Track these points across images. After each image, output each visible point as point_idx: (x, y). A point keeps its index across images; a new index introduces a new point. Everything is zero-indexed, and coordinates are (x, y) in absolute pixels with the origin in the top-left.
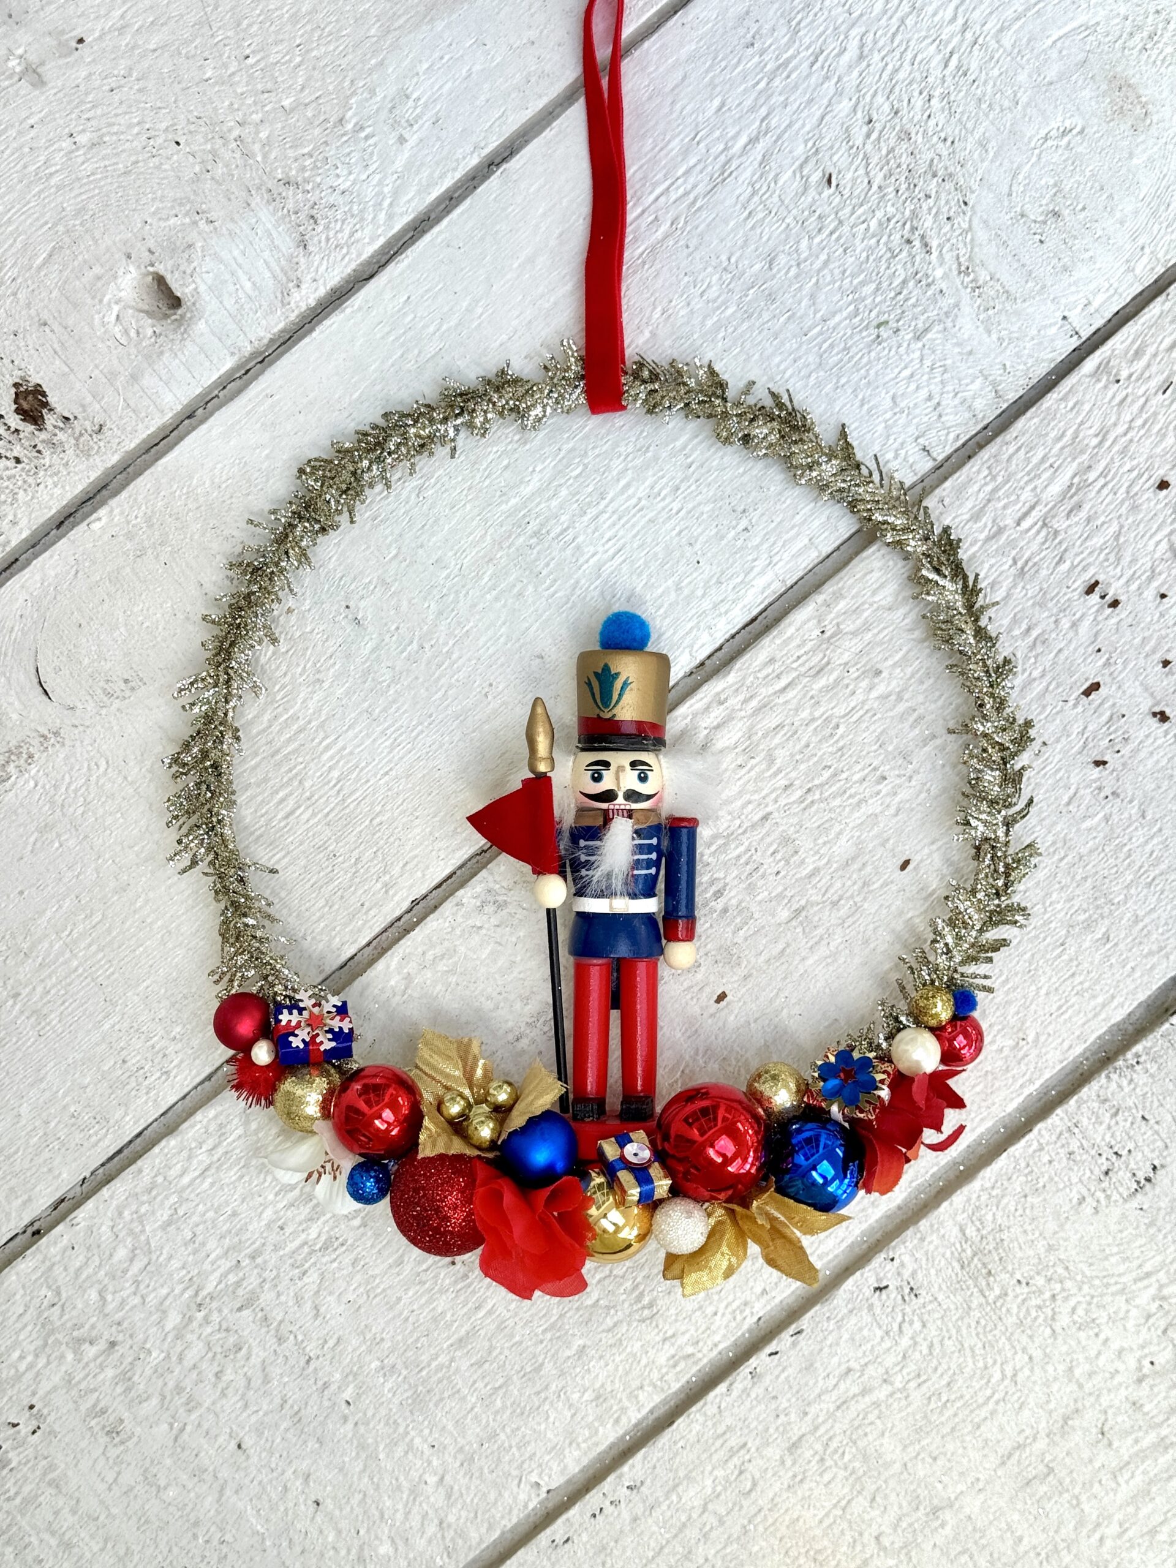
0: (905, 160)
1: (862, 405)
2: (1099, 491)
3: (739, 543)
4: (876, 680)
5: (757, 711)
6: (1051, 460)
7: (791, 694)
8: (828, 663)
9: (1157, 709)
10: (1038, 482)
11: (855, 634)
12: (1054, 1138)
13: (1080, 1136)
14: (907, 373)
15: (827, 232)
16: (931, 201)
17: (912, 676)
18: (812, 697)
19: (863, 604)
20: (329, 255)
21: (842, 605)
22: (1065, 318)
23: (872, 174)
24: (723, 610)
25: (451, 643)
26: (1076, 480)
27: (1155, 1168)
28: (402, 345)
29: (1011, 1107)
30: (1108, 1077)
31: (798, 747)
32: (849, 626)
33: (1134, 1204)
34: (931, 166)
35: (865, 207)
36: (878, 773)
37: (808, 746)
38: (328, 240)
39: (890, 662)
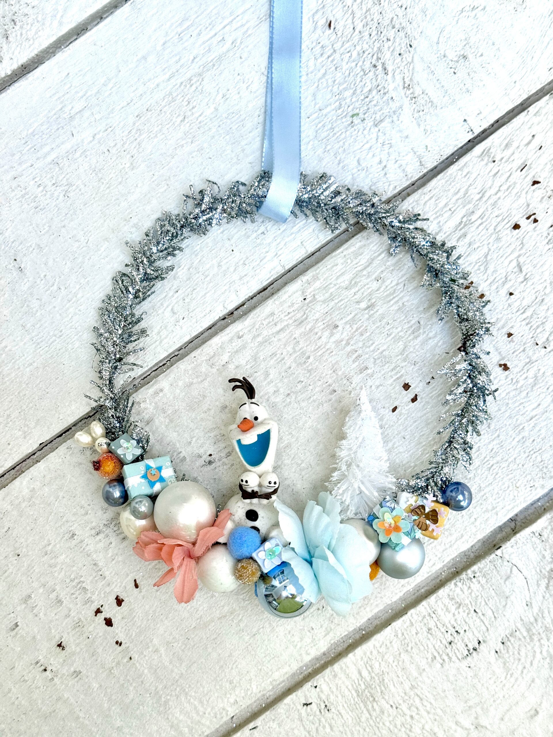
0: (376, 17)
1: (339, 164)
2: (477, 228)
3: (258, 241)
4: (335, 331)
5: (261, 344)
6: (450, 206)
7: (282, 335)
8: (306, 319)
9: (502, 362)
10: (440, 219)
11: (324, 302)
12: (420, 619)
13: (436, 619)
14: (367, 146)
15: (326, 56)
16: (390, 43)
17: (357, 330)
18: (295, 338)
19: (331, 284)
20: (21, 44)
21: (317, 284)
22: (465, 120)
23: (355, 24)
24: (245, 281)
25: (78, 287)
26: (465, 219)
27: (479, 642)
28: (62, 102)
29: (395, 598)
30: (456, 585)
31: (284, 368)
32: (320, 297)
33: (465, 663)
34: (392, 21)
35: (350, 43)
36: (331, 388)
37: (290, 368)
38: (21, 34)
39: (344, 321)
